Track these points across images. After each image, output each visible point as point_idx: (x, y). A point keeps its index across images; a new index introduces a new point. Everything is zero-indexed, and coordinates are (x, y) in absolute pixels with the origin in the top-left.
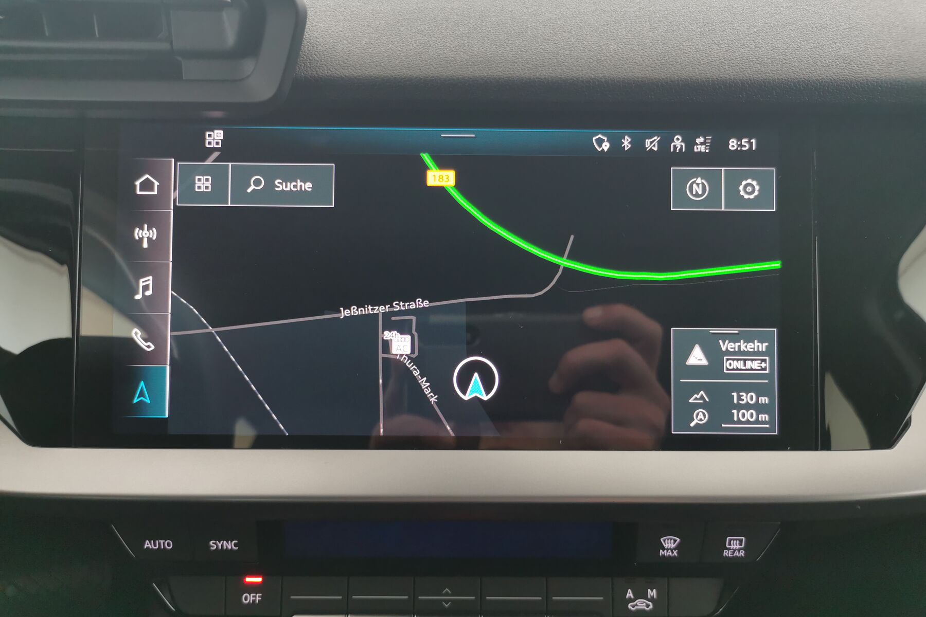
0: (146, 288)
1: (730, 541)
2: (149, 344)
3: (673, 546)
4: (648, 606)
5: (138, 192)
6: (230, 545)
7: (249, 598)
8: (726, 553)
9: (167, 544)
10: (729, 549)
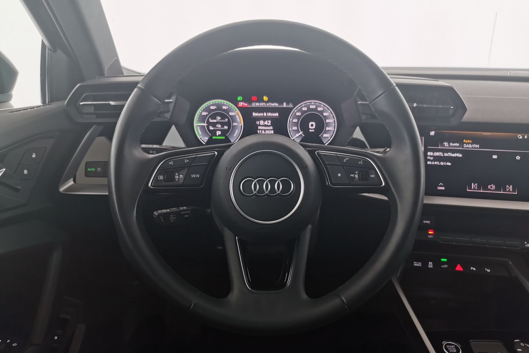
6: (428, 222)
7: (430, 236)
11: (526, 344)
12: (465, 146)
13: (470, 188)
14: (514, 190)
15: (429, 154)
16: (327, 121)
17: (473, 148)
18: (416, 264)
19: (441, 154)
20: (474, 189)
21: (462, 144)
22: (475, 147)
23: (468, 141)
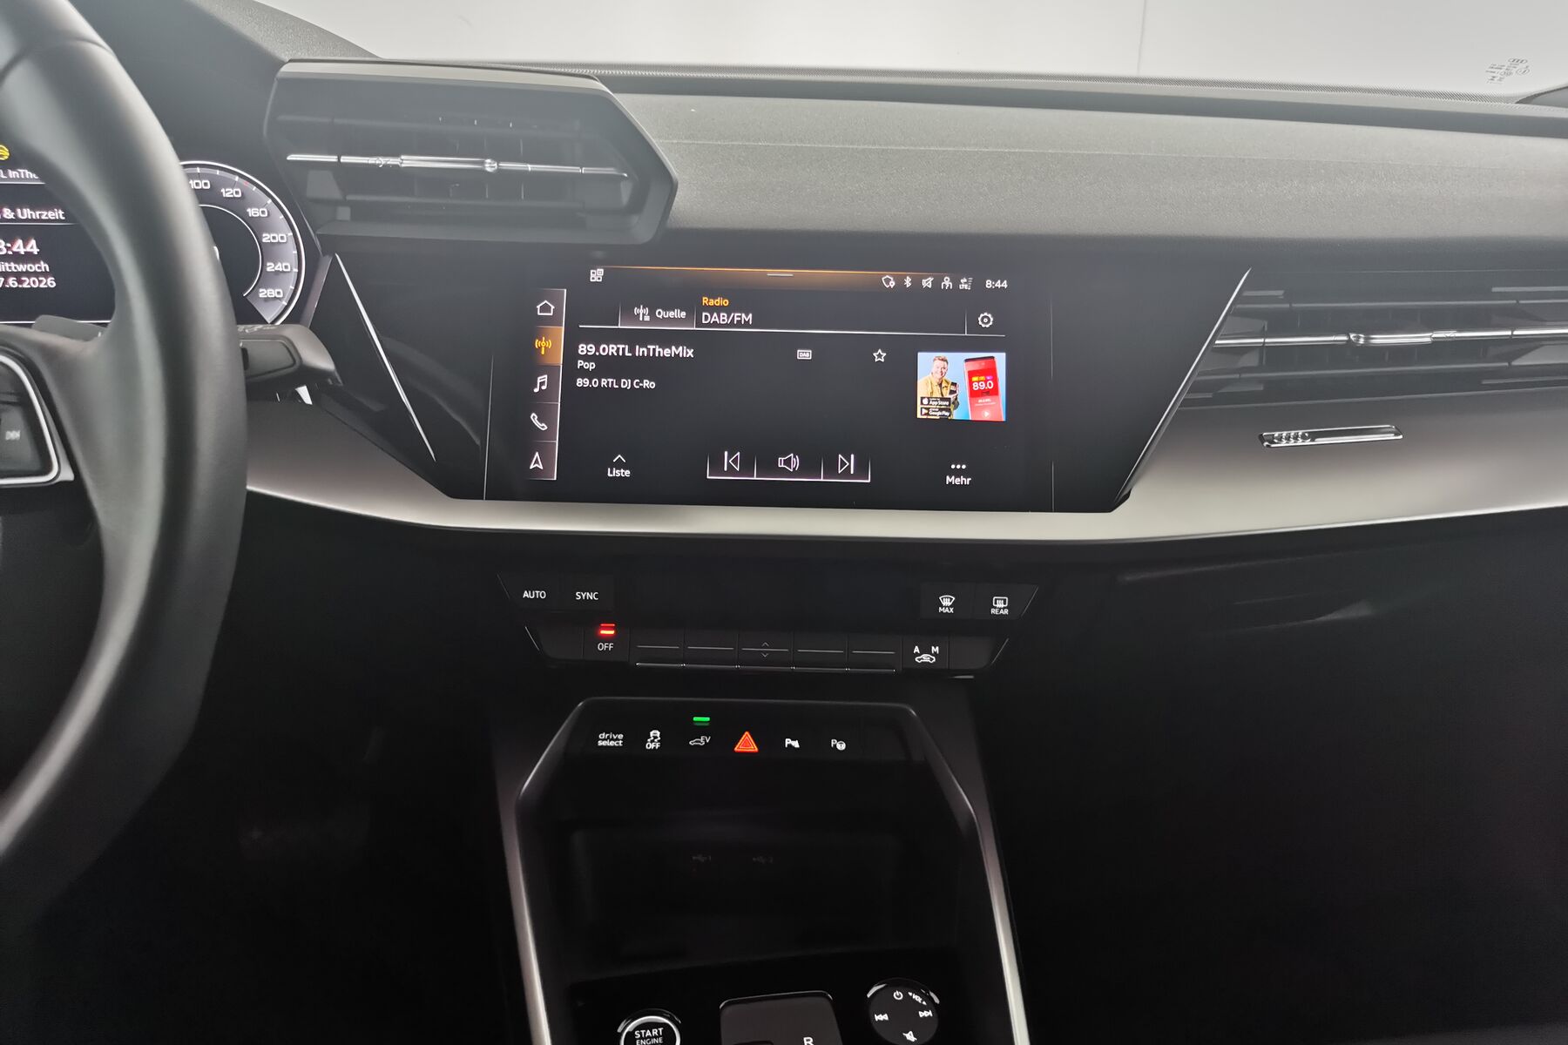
0: (542, 384)
1: (996, 600)
2: (543, 425)
3: (950, 604)
4: (931, 659)
5: (539, 314)
6: (591, 596)
7: (603, 647)
8: (993, 611)
9: (541, 594)
10: (995, 608)
11: (910, 994)
12: (706, 317)
13: (717, 467)
14: (861, 470)
15: (583, 349)
16: (267, 238)
17: (731, 325)
18: (605, 741)
19: (624, 349)
20: (731, 471)
21: (695, 310)
22: (739, 322)
23: (719, 302)
